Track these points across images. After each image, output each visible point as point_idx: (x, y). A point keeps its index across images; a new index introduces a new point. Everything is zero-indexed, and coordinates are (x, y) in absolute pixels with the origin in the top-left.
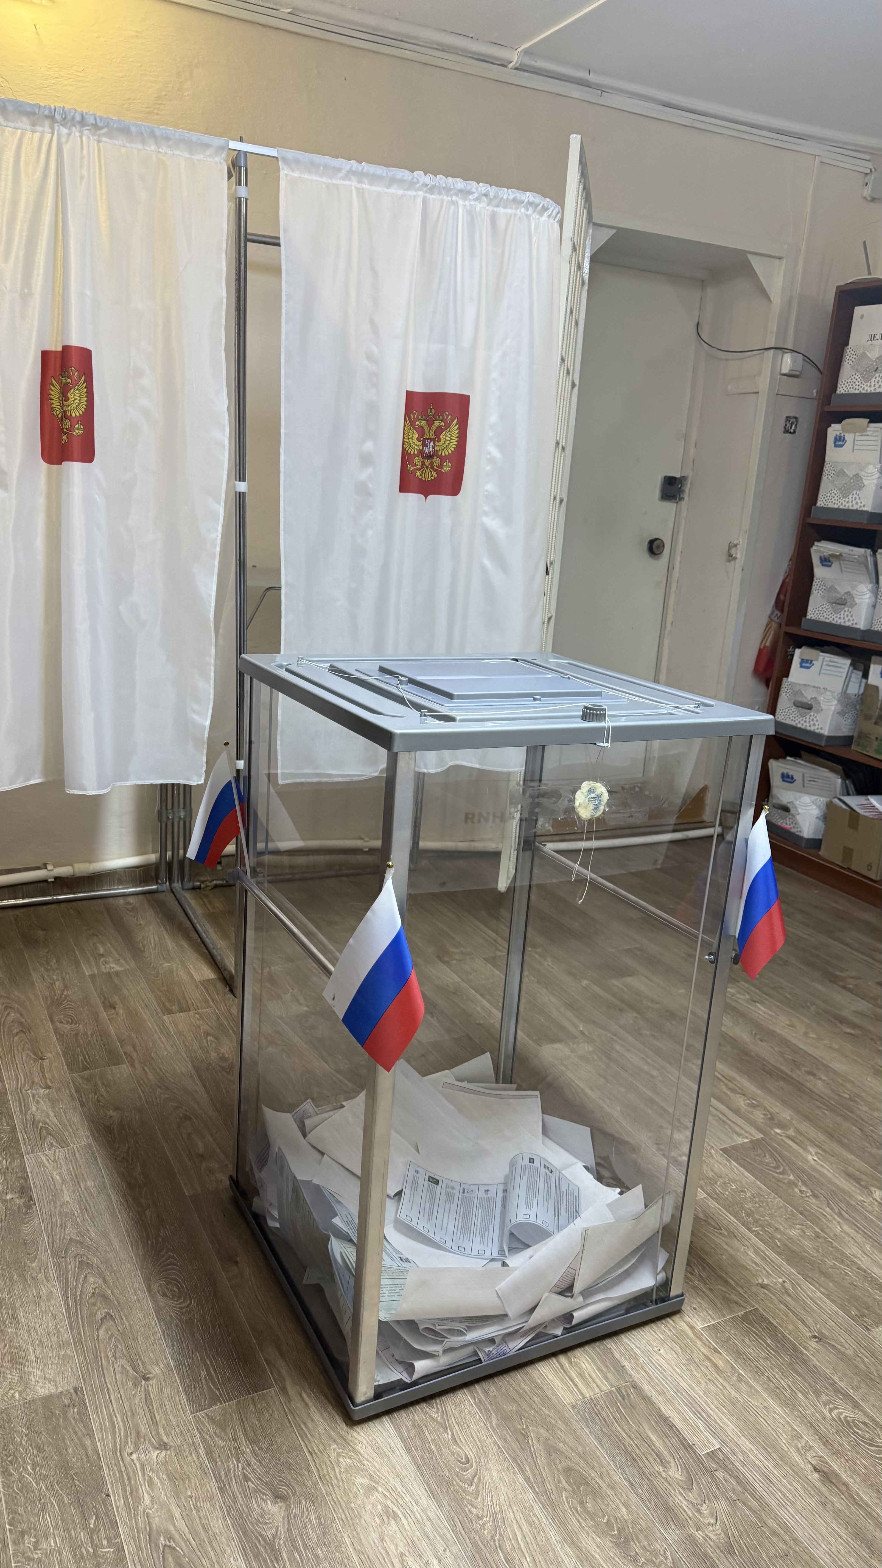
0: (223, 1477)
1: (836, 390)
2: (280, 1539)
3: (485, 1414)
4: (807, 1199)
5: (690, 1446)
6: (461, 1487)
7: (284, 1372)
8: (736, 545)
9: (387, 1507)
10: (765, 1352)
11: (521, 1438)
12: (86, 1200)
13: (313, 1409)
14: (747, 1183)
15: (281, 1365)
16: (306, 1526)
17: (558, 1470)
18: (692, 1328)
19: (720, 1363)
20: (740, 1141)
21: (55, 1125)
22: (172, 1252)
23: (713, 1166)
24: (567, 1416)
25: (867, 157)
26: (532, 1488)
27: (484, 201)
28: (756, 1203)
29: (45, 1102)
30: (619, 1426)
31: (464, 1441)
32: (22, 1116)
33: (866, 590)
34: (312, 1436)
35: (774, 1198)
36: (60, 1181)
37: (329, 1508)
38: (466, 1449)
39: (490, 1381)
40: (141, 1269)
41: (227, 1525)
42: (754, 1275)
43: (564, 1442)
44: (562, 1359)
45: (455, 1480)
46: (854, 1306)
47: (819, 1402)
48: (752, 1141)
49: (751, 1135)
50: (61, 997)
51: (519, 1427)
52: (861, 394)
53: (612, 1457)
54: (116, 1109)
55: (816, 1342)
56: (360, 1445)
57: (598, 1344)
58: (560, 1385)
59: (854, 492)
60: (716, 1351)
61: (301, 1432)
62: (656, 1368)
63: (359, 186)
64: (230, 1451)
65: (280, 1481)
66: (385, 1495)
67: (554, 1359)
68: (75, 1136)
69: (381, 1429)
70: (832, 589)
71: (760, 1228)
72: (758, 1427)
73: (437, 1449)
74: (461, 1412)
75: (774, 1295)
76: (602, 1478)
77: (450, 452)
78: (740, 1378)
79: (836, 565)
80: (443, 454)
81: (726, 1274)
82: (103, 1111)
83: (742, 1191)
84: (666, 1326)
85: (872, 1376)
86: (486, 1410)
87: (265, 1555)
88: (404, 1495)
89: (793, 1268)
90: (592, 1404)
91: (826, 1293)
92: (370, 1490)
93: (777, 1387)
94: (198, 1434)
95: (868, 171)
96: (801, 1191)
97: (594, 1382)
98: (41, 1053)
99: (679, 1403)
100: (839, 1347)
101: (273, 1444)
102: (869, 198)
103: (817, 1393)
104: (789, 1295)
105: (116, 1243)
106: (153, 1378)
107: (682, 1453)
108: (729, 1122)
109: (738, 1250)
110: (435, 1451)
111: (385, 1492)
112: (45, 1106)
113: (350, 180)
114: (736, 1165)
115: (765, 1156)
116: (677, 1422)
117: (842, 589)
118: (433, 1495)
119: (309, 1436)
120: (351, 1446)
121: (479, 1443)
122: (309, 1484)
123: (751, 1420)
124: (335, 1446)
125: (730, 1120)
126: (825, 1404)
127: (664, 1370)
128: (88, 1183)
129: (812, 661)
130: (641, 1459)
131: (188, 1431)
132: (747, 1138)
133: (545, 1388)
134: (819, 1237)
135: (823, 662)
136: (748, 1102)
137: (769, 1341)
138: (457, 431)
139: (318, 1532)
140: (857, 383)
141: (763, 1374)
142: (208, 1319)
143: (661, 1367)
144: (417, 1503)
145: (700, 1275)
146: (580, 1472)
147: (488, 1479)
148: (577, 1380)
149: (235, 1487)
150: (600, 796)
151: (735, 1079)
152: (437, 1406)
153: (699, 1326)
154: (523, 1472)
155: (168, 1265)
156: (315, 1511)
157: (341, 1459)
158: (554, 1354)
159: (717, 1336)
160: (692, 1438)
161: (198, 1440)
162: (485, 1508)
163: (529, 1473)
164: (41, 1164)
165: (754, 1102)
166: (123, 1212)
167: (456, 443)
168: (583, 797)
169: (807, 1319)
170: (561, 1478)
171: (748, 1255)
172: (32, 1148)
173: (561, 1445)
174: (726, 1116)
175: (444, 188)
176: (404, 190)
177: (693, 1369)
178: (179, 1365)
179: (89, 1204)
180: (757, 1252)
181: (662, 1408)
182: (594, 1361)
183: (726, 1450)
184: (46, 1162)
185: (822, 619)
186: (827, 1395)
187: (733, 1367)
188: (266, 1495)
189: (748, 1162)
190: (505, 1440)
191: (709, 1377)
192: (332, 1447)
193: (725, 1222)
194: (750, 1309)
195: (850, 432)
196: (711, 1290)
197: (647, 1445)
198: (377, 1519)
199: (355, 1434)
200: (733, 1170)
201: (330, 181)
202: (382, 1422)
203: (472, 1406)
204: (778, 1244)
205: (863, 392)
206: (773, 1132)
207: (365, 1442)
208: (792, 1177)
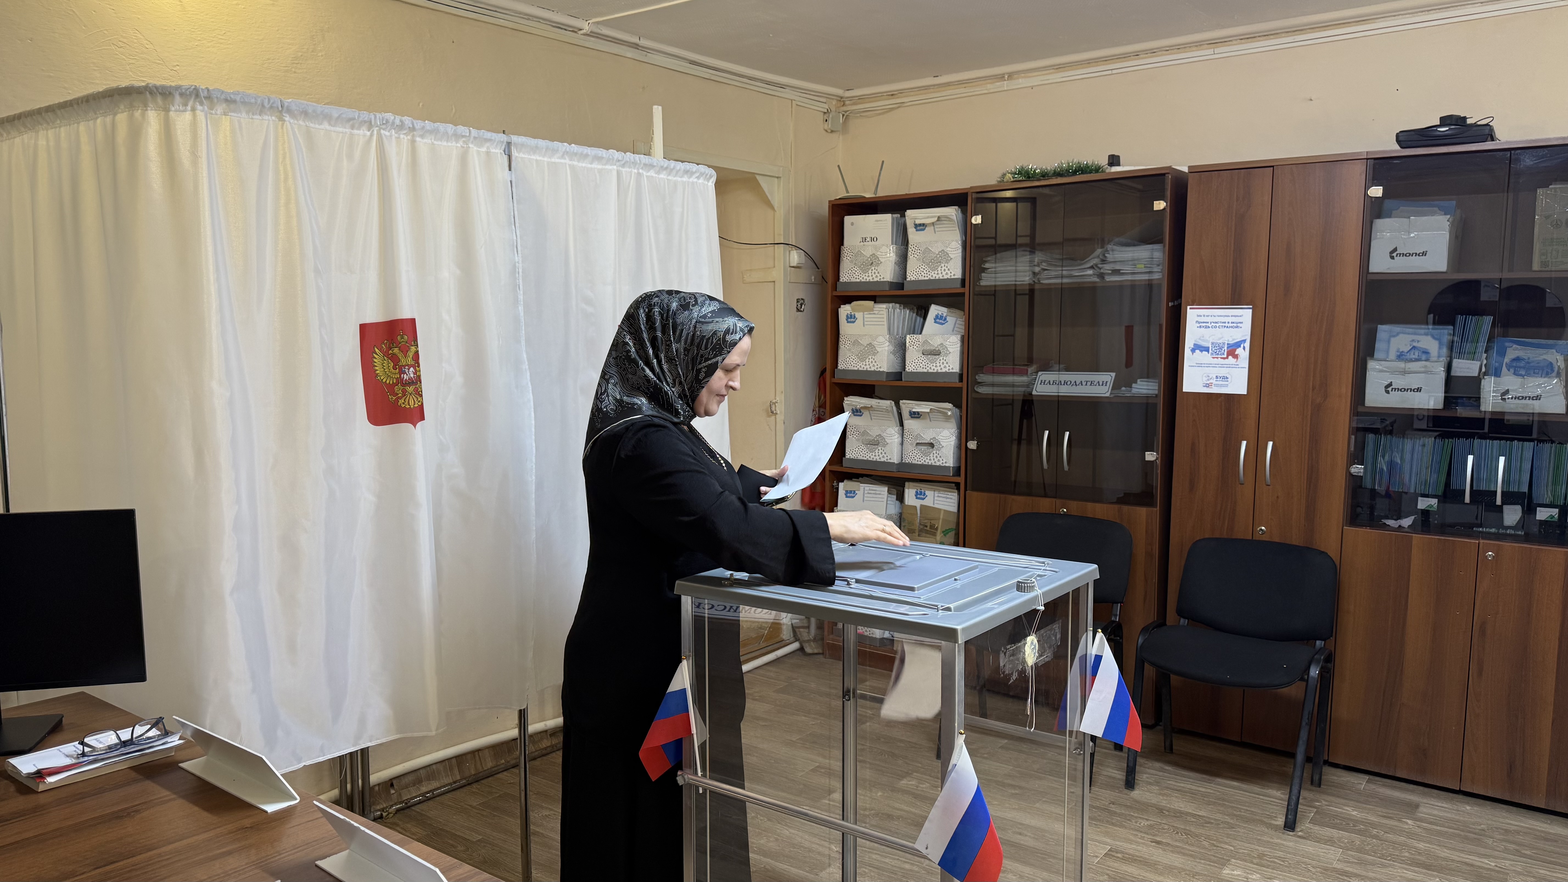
1: (839, 279)
8: (775, 403)
25: (824, 100)
33: (894, 432)
52: (860, 282)
59: (870, 357)
63: (571, 162)
70: (865, 433)
79: (866, 413)
95: (826, 111)
102: (829, 131)
113: (565, 159)
117: (874, 432)
129: (854, 491)
135: (864, 490)
140: (856, 274)
175: (633, 163)
176: (603, 165)
185: (860, 458)
195: (859, 311)
201: (549, 160)
205: (863, 280)
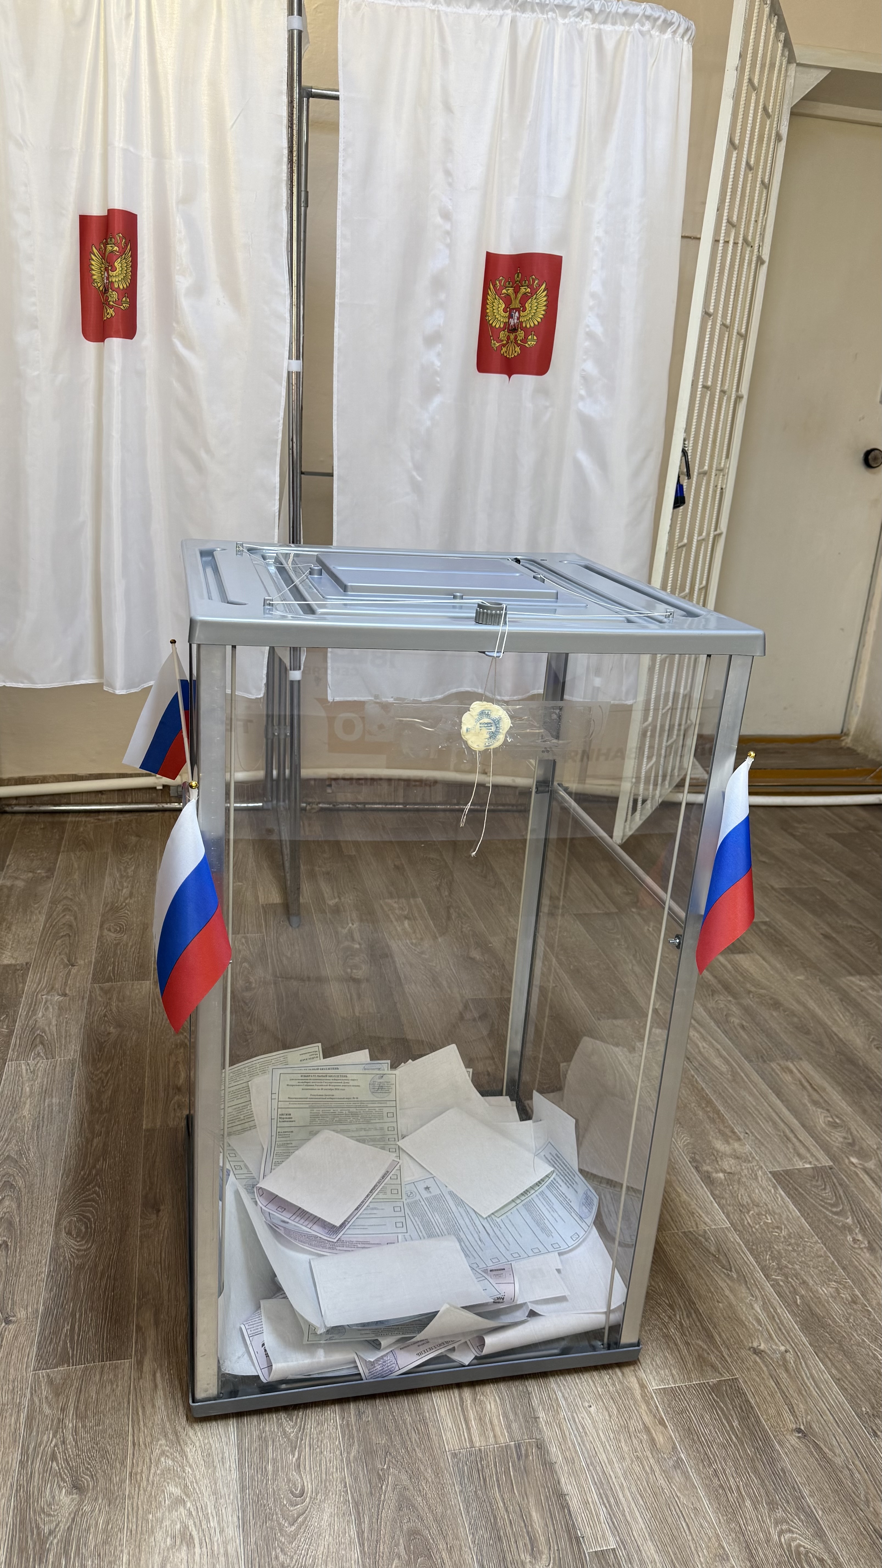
0: (31, 1450)
2: (55, 1537)
3: (346, 1441)
4: (859, 1251)
5: (577, 1538)
6: (279, 1524)
7: (149, 1343)
9: (186, 1527)
10: (724, 1437)
11: (375, 1480)
12: (43, 1117)
13: (160, 1393)
14: (788, 1219)
15: (151, 1335)
16: (89, 1528)
17: (402, 1531)
18: (642, 1386)
19: (660, 1439)
20: (800, 1165)
21: (52, 1034)
22: (99, 1188)
23: (754, 1191)
24: (442, 1465)
26: (362, 1545)
27: (587, 17)
28: (790, 1244)
29: (53, 1008)
30: (500, 1491)
31: (308, 1469)
32: (25, 1021)
34: (145, 1425)
35: (816, 1242)
36: (28, 1094)
37: (124, 1514)
38: (307, 1479)
39: (371, 1402)
40: (60, 1201)
41: (9, 1507)
42: (751, 1336)
43: (424, 1497)
44: (467, 1393)
45: (277, 1514)
46: (869, 1400)
47: (770, 1517)
48: (815, 1168)
49: (817, 1160)
50: (121, 905)
51: (380, 1466)
53: (474, 1528)
54: (119, 1025)
55: (799, 1437)
56: (191, 1447)
57: (517, 1383)
58: (450, 1425)
60: (662, 1423)
61: (135, 1418)
62: (577, 1429)
63: (434, 7)
64: (52, 1421)
65: (87, 1469)
66: (190, 1513)
67: (456, 1392)
68: (65, 1049)
69: (222, 1432)
71: (783, 1278)
72: (676, 1533)
73: (273, 1471)
74: (321, 1432)
75: (767, 1366)
76: (450, 1553)
77: (536, 323)
78: (678, 1464)
80: (528, 326)
81: (715, 1327)
82: (105, 1026)
83: (778, 1228)
84: (611, 1378)
85: (857, 1499)
86: (351, 1437)
87: (31, 1552)
88: (211, 1518)
89: (806, 1336)
90: (480, 1455)
91: (838, 1376)
92: (179, 1502)
93: (721, 1486)
94: (28, 1395)
96: (855, 1240)
97: (493, 1430)
98: (75, 959)
99: (586, 1479)
100: (827, 1450)
101: (99, 1425)
103: (772, 1505)
104: (787, 1370)
105: (49, 1169)
106: (14, 1322)
107: (564, 1543)
108: (794, 1140)
109: (742, 1300)
110: (270, 1473)
111: (192, 1510)
112: (52, 1013)
114: (782, 1193)
115: (825, 1189)
116: (574, 1503)
118: (244, 1525)
119: (142, 1423)
120: (180, 1445)
121: (324, 1476)
122: (116, 1479)
123: (670, 1520)
124: (163, 1442)
125: (798, 1139)
126: (776, 1523)
127: (586, 1433)
128: (54, 1100)
130: (509, 1541)
131: (22, 1389)
132: (810, 1163)
133: (430, 1424)
134: (855, 1303)
136: (830, 1119)
137: (735, 1424)
138: (545, 299)
139: (99, 1539)
141: (710, 1465)
142: (100, 1268)
143: (583, 1428)
144: (222, 1531)
145: (680, 1323)
146: (427, 1540)
147: (314, 1522)
148: (473, 1423)
149: (38, 1464)
150: (497, 722)
151: (824, 1090)
152: (296, 1419)
153: (654, 1385)
154: (359, 1524)
155: (89, 1200)
156: (108, 1513)
157: (163, 1459)
158: (459, 1386)
159: (670, 1404)
160: (584, 1529)
161: (26, 1402)
162: (295, 1557)
163: (366, 1526)
164: (18, 1073)
165: (838, 1121)
166: (72, 1137)
167: (543, 313)
168: (473, 722)
169: (798, 1405)
170: (401, 1541)
171: (753, 1308)
172: (18, 1056)
173: (419, 1499)
174: (794, 1133)
176: (489, 9)
177: (623, 1440)
178: (48, 1311)
179: (43, 1122)
180: (766, 1305)
181: (563, 1481)
182: (503, 1405)
183: (621, 1553)
184: (24, 1071)
186: (786, 1510)
187: (674, 1448)
188: (65, 1481)
189: (800, 1193)
190: (356, 1479)
191: (640, 1454)
192: (160, 1442)
193: (740, 1262)
194: (727, 1377)
196: (687, 1344)
197: (523, 1524)
198: (169, 1540)
199: (191, 1433)
200: (776, 1200)
201: (398, 4)
202: (227, 1425)
203: (337, 1429)
204: (799, 1301)
206: (847, 1161)
207: (197, 1444)
208: (849, 1221)
